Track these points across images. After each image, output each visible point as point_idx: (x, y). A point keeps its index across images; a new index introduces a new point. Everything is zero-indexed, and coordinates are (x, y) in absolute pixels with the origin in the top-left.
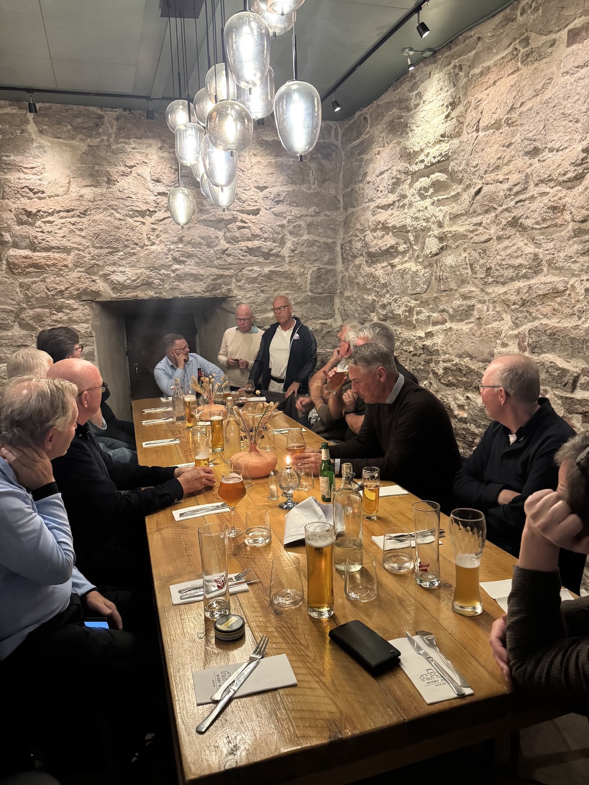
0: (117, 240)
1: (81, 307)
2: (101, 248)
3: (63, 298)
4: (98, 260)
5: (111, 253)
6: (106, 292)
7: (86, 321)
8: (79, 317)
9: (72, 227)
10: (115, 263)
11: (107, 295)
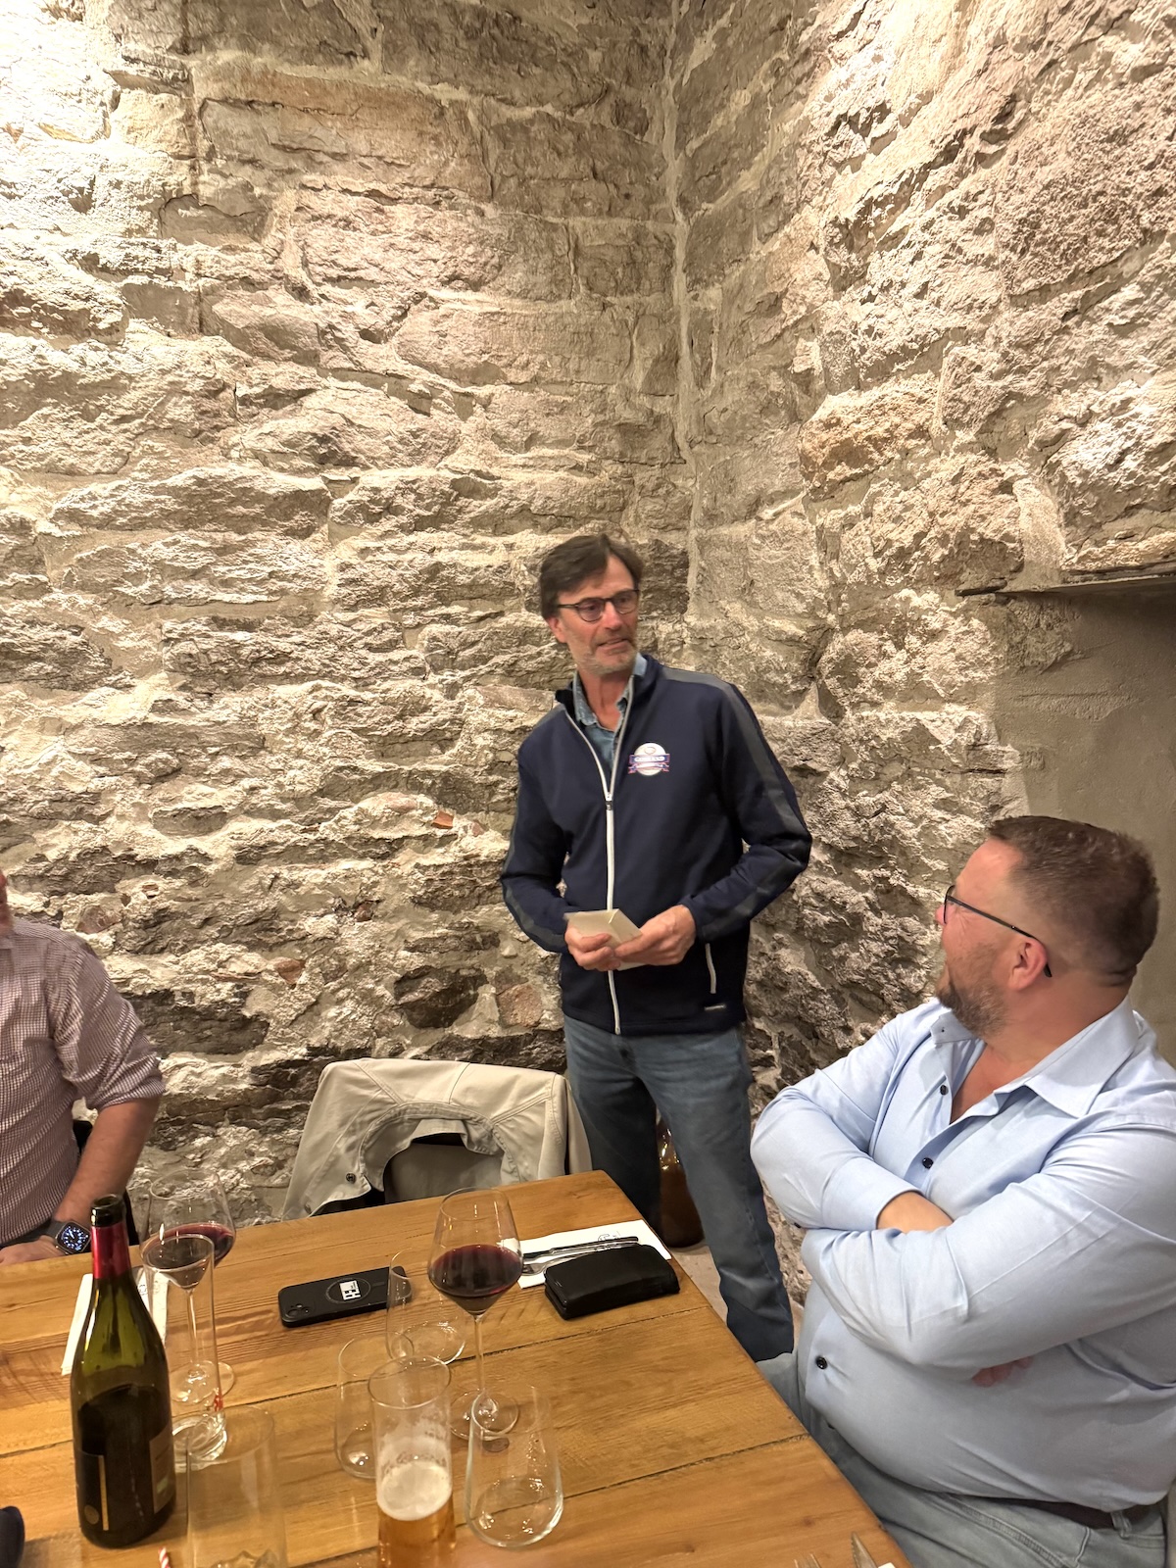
0: (1111, 218)
1: (956, 626)
2: (1044, 293)
3: (908, 583)
4: (1023, 371)
5: (1081, 311)
6: (1040, 541)
7: (967, 694)
8: (941, 670)
9: (953, 228)
10: (1094, 362)
11: (1044, 554)
